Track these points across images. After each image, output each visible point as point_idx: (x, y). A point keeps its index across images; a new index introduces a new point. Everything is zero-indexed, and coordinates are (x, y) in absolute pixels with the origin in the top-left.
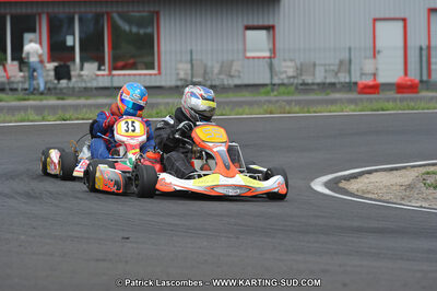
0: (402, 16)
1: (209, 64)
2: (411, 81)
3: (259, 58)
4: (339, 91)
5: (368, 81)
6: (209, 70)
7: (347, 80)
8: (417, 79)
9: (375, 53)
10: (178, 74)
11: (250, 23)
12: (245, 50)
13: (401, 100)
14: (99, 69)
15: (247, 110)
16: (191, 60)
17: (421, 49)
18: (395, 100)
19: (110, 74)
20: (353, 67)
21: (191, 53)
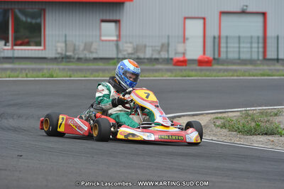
0: (203, 16)
1: (77, 43)
2: (208, 58)
3: (109, 41)
4: (161, 63)
5: (180, 57)
6: (77, 48)
7: (166, 56)
8: (211, 57)
9: (185, 39)
10: (56, 50)
11: (104, 18)
12: (100, 36)
13: (201, 70)
14: (5, 45)
15: (101, 75)
16: (66, 41)
17: (214, 38)
18: (196, 70)
19: (12, 49)
20: (170, 49)
21: (66, 36)
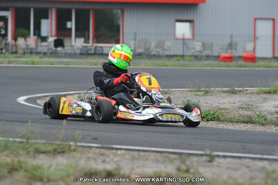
0: (272, 17)
9: (255, 39)
11: (179, 18)
12: (175, 34)
14: (85, 42)
21: (135, 34)
